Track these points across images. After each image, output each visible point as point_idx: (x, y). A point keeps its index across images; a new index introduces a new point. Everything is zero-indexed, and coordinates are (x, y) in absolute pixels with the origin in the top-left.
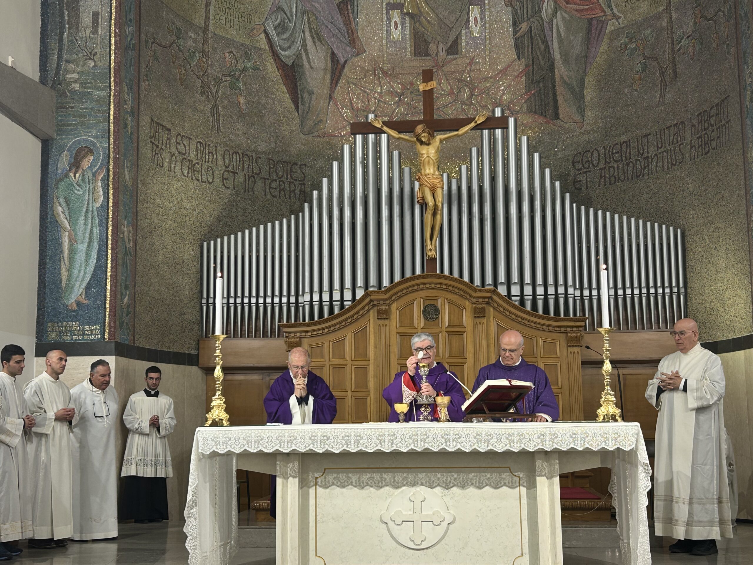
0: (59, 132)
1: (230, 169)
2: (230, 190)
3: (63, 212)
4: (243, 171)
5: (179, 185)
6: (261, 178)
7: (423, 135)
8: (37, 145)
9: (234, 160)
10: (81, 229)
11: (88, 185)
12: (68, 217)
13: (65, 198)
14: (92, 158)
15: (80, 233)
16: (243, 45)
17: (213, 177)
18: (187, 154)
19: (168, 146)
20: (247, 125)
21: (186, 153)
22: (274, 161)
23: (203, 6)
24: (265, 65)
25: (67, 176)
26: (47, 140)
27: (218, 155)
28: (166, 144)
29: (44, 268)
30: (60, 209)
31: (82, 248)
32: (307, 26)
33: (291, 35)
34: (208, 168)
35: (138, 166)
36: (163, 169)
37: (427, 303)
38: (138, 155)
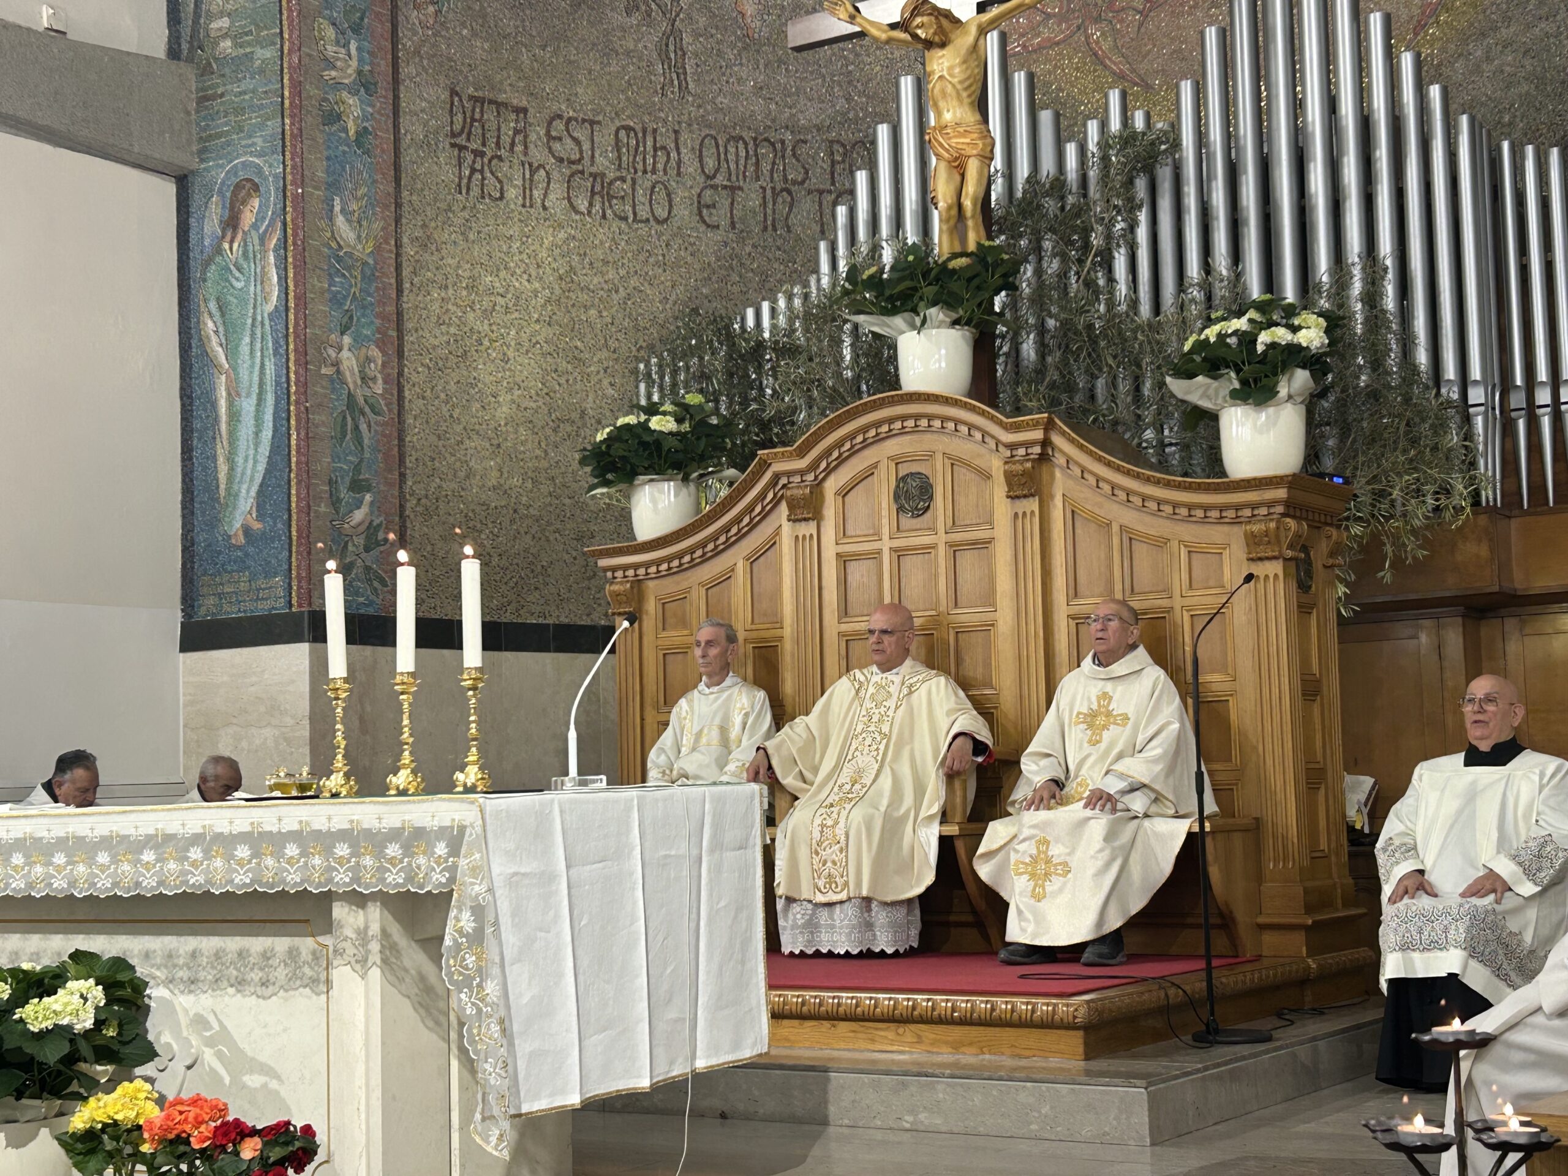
0: (202, 153)
2: (721, 232)
3: (216, 332)
4: (758, 179)
5: (562, 235)
6: (810, 192)
7: (918, 20)
8: (169, 189)
9: (731, 157)
10: (245, 365)
11: (253, 266)
12: (223, 341)
13: (218, 299)
14: (256, 203)
15: (244, 374)
17: (671, 206)
18: (587, 161)
19: (519, 148)
20: (766, 66)
21: (581, 158)
22: (843, 146)
25: (219, 251)
26: (185, 176)
27: (683, 151)
28: (513, 144)
29: (191, 459)
30: (210, 324)
31: (248, 406)
34: (654, 187)
35: (398, 205)
36: (502, 204)
37: (904, 470)
38: (397, 180)
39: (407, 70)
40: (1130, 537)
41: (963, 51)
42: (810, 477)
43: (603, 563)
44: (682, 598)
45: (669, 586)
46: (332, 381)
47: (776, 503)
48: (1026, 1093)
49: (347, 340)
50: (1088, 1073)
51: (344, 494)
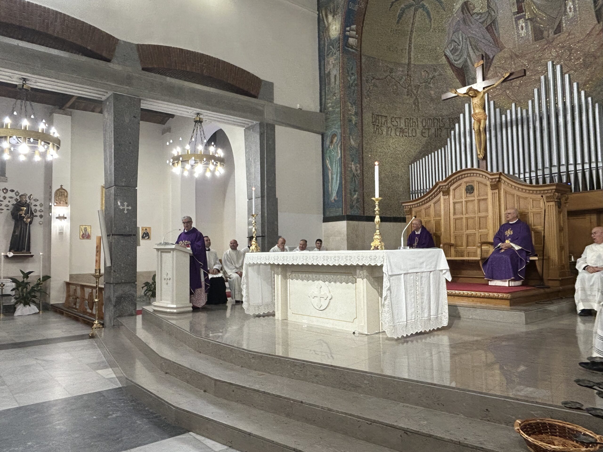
0: (326, 130)
1: (426, 127)
2: (426, 138)
4: (434, 127)
5: (394, 140)
7: (470, 92)
8: (320, 137)
9: (428, 123)
10: (334, 169)
11: (335, 150)
12: (330, 164)
13: (329, 157)
14: (336, 138)
16: (432, 65)
17: (416, 133)
19: (386, 124)
20: (436, 104)
21: (398, 125)
22: (453, 119)
23: (407, 54)
24: (446, 72)
25: (329, 147)
26: (323, 134)
27: (418, 122)
28: (384, 123)
29: (324, 187)
32: (469, 45)
33: (460, 52)
34: (412, 130)
35: (362, 137)
36: (382, 135)
37: (468, 184)
38: (362, 132)
39: (364, 111)
40: (519, 197)
41: (480, 98)
42: (447, 186)
43: (403, 205)
44: (420, 211)
45: (417, 209)
46: (350, 171)
47: (440, 192)
48: (497, 313)
49: (353, 163)
50: (511, 309)
51: (353, 193)
